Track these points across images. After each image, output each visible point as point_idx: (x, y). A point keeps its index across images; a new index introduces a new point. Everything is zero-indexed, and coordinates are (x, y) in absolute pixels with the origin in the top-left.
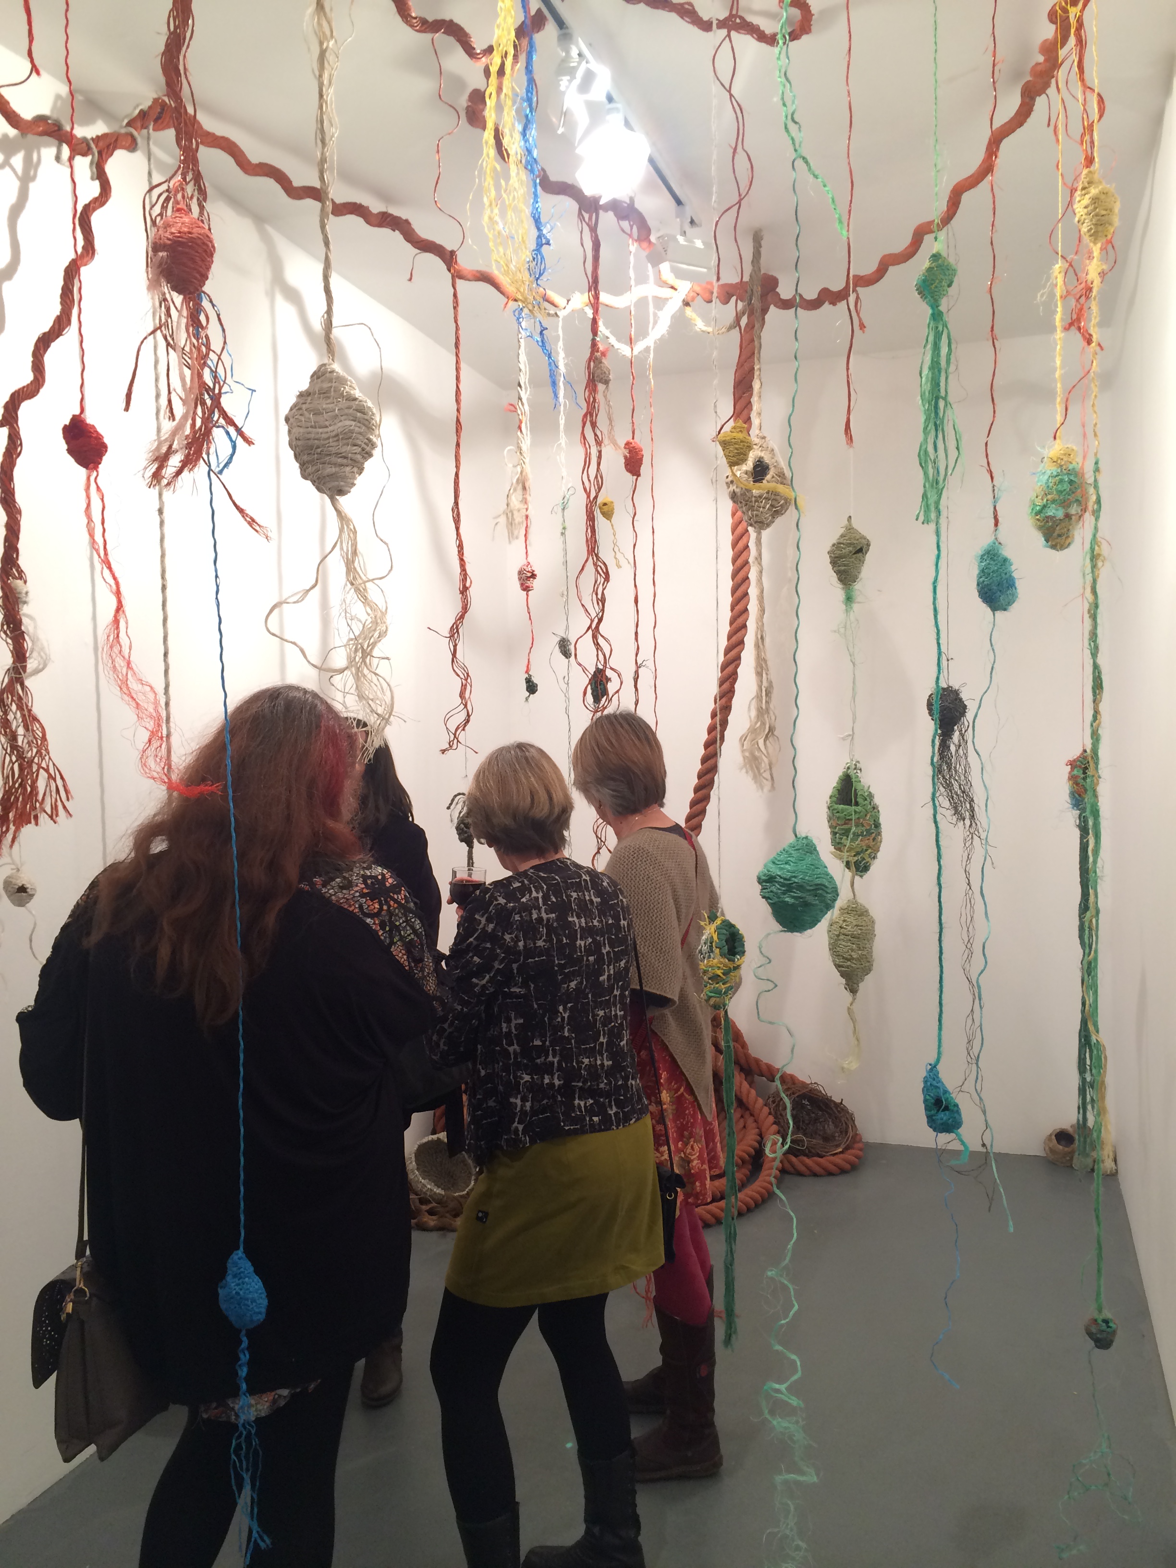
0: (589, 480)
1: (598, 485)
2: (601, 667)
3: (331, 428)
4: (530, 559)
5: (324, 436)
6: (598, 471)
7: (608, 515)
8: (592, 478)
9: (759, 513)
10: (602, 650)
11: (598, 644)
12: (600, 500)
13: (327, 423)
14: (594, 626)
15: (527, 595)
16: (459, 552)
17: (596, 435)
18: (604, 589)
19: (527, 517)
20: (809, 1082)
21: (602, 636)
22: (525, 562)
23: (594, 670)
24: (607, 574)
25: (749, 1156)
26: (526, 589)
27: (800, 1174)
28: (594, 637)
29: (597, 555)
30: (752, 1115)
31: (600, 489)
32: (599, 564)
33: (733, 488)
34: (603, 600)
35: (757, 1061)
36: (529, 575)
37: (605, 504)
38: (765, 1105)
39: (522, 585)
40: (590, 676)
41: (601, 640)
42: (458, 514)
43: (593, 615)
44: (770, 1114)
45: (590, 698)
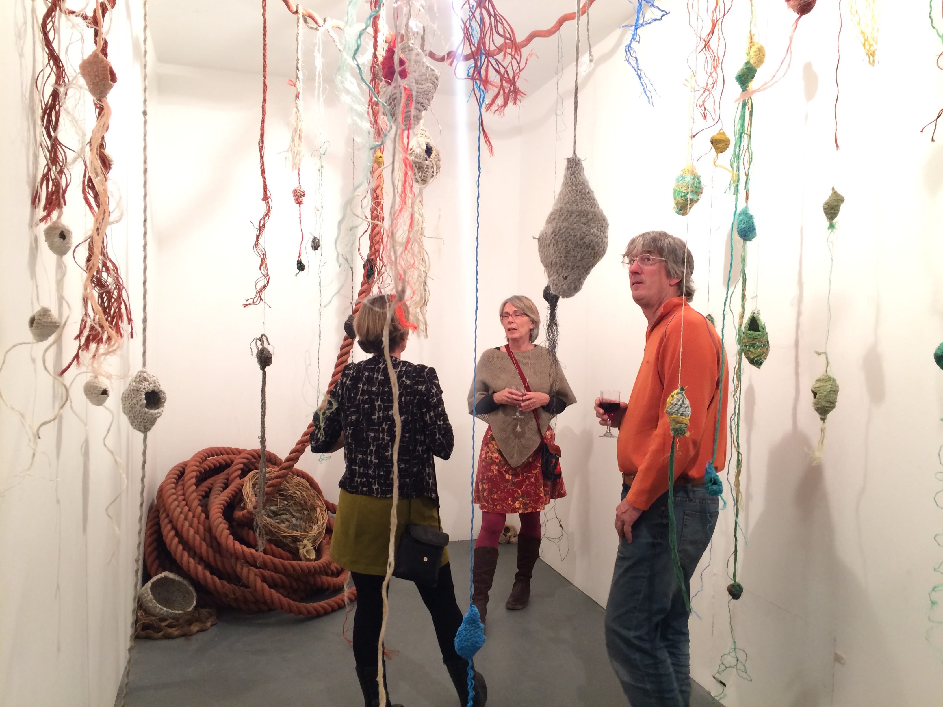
2: (372, 256)
3: (424, 86)
5: (421, 90)
13: (423, 82)
15: (300, 207)
16: (262, 172)
22: (298, 185)
23: (368, 258)
26: (299, 203)
36: (302, 194)
39: (297, 200)
42: (263, 147)
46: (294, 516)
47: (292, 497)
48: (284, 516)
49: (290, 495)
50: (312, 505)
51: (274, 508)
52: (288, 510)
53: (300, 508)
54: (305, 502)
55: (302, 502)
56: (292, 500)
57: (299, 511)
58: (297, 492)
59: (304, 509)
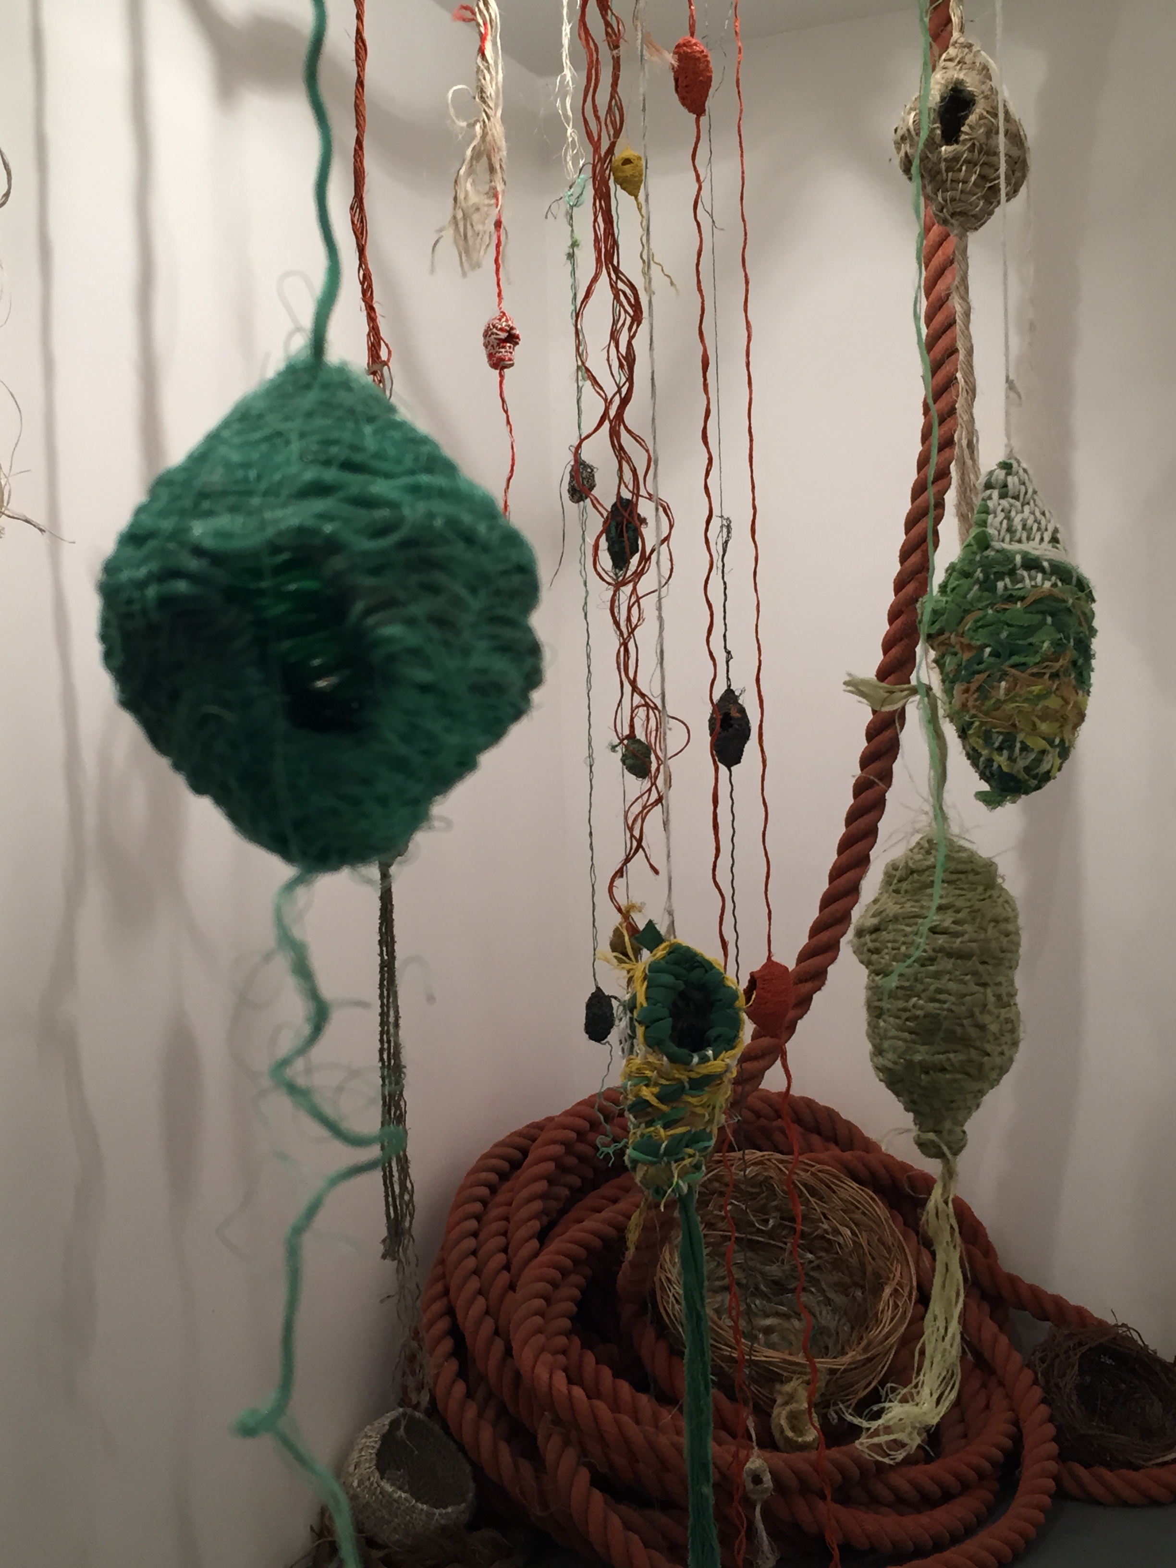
0: (598, 118)
1: (613, 123)
2: (626, 495)
4: (505, 306)
6: (612, 97)
7: (632, 185)
8: (602, 113)
9: (957, 195)
10: (629, 460)
11: (621, 448)
12: (620, 153)
14: (612, 413)
15: (502, 376)
16: (364, 292)
17: (608, 24)
18: (632, 338)
19: (498, 224)
20: (1111, 1321)
21: (629, 431)
22: (498, 314)
23: (614, 500)
24: (637, 307)
25: (994, 1464)
26: (499, 364)
27: (1096, 1502)
28: (614, 434)
29: (617, 270)
30: (1001, 1384)
31: (617, 133)
32: (621, 285)
33: (906, 148)
34: (628, 361)
35: (1013, 1280)
36: (503, 335)
37: (627, 161)
38: (1028, 1366)
39: (490, 356)
40: (605, 514)
41: (626, 439)
42: (362, 220)
43: (610, 389)
44: (1035, 1382)
45: (606, 560)
46: (828, 1302)
47: (829, 1241)
48: (804, 1298)
49: (822, 1237)
50: (877, 1275)
51: (774, 1270)
52: (816, 1282)
53: (847, 1280)
54: (862, 1264)
55: (854, 1261)
56: (827, 1251)
57: (843, 1289)
58: (843, 1230)
59: (856, 1285)
